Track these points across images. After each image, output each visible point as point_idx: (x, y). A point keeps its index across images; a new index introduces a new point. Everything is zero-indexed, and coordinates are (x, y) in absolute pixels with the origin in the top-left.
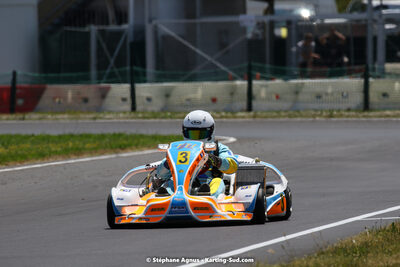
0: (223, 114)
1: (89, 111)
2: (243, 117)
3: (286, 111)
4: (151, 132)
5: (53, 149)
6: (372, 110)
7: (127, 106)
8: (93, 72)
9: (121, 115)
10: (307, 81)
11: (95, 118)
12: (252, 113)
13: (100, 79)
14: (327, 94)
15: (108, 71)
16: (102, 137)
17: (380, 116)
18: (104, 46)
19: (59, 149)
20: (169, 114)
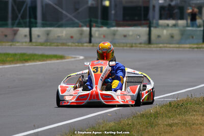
0: (77, 44)
1: (8, 41)
2: (87, 46)
4: (40, 53)
6: (153, 44)
7: (28, 39)
8: (10, 21)
9: (24, 44)
10: (120, 29)
11: (11, 45)
12: (91, 44)
13: (13, 25)
14: (129, 35)
15: (17, 21)
16: (15, 55)
17: (157, 47)
18: (16, 8)
20: (49, 44)
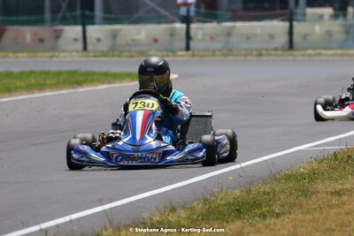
0: (165, 53)
1: (45, 50)
2: (183, 56)
3: (220, 51)
4: (103, 69)
5: (18, 84)
6: (296, 50)
7: (80, 46)
9: (74, 54)
10: (239, 24)
11: (52, 57)
12: (190, 53)
13: (53, 21)
14: (255, 35)
15: (61, 15)
16: (59, 73)
17: (304, 55)
19: (23, 85)
20: (116, 53)
